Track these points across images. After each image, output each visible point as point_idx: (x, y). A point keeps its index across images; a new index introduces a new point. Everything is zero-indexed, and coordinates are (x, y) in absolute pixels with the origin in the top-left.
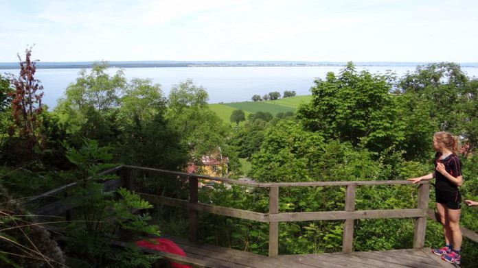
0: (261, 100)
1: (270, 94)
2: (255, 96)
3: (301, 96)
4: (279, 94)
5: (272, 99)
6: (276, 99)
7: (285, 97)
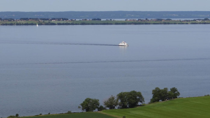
0: (101, 109)
1: (121, 96)
2: (88, 100)
3: (188, 99)
4: (139, 95)
5: (124, 107)
6: (133, 105)
7: (154, 101)
